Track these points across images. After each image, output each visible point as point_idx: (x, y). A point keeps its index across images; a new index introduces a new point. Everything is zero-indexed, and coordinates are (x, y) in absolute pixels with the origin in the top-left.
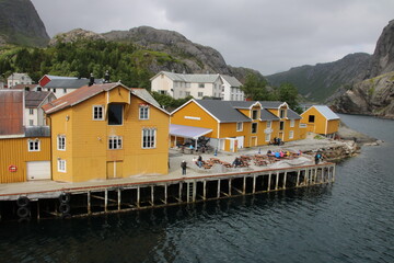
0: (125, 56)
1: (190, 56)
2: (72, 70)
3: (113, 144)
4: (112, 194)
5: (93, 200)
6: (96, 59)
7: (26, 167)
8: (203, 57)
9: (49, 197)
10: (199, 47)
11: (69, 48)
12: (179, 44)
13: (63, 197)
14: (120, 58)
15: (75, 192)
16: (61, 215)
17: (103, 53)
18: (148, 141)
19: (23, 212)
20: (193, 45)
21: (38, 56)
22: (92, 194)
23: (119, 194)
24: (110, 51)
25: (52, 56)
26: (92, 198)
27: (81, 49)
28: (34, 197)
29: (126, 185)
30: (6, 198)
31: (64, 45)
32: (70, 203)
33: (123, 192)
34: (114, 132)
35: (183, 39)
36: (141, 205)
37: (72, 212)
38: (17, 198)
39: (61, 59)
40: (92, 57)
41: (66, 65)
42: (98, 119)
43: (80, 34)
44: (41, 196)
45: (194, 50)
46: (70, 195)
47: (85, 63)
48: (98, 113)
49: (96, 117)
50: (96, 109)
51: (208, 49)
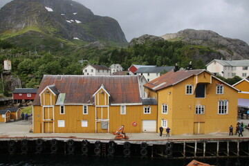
0: (177, 50)
1: (222, 47)
2: (144, 61)
3: (198, 111)
4: (200, 145)
5: (187, 148)
6: (158, 53)
7: (142, 123)
8: (232, 47)
9: (160, 144)
10: (229, 40)
11: (141, 47)
12: (213, 39)
13: (168, 145)
14: (174, 51)
15: (176, 142)
16: (166, 156)
17: (162, 49)
18: (222, 109)
19: (144, 152)
20: (224, 38)
21: (123, 53)
22: (187, 144)
23: (204, 146)
24: (167, 47)
25: (131, 53)
26: (186, 147)
27: (148, 47)
28: (150, 143)
29: (209, 139)
30: (134, 142)
31: (138, 45)
32: (173, 149)
33: (207, 144)
34: (199, 102)
35: (216, 35)
36: (220, 154)
37: (174, 155)
38: (141, 143)
39: (137, 54)
40: (156, 52)
41: (140, 58)
42: (189, 94)
43: (147, 38)
44: (155, 143)
45: (225, 43)
46: (173, 143)
47: (151, 56)
48: (189, 90)
49: (188, 92)
50: (188, 87)
51: (236, 40)
